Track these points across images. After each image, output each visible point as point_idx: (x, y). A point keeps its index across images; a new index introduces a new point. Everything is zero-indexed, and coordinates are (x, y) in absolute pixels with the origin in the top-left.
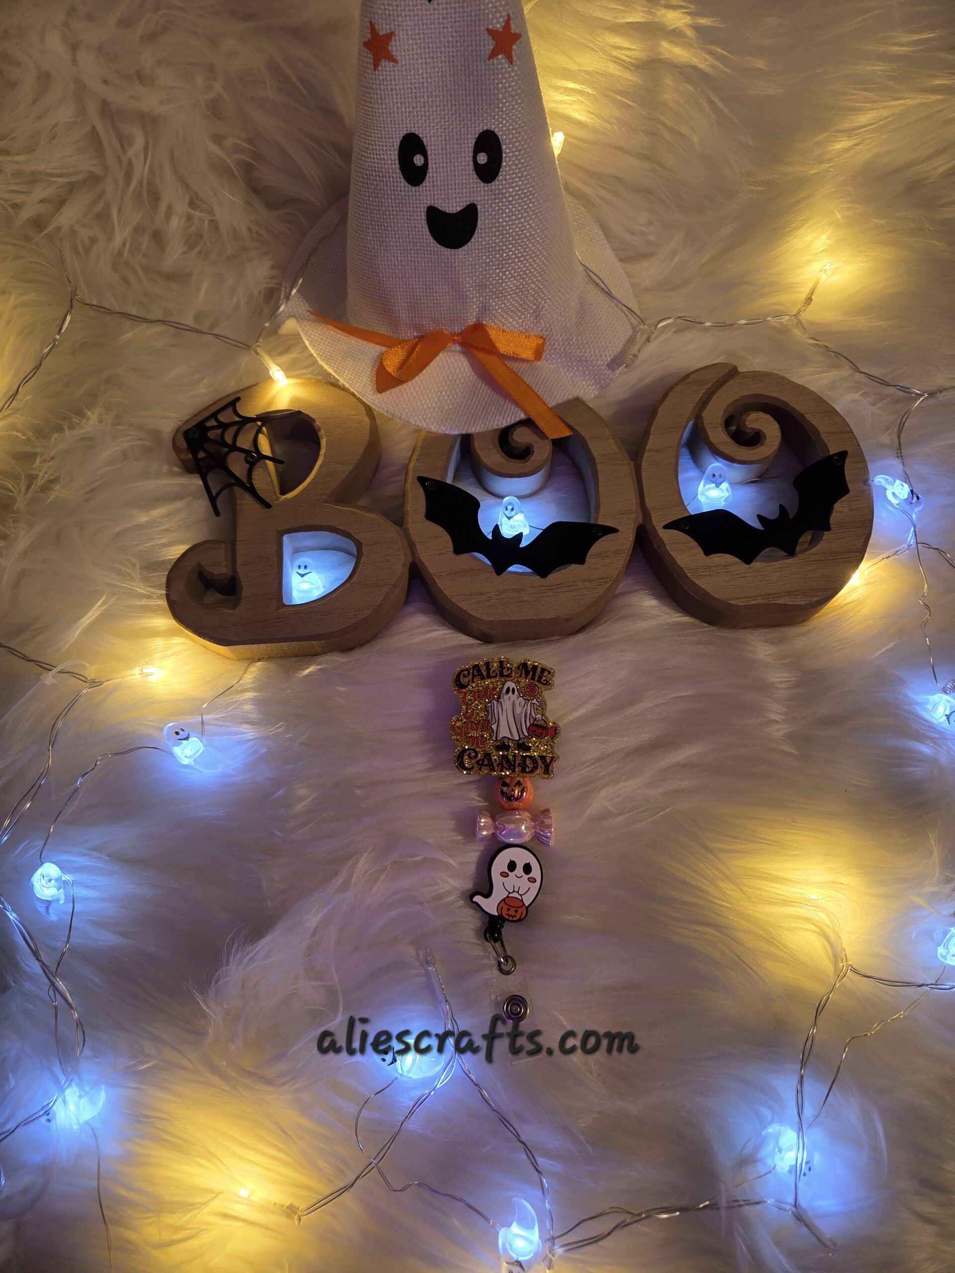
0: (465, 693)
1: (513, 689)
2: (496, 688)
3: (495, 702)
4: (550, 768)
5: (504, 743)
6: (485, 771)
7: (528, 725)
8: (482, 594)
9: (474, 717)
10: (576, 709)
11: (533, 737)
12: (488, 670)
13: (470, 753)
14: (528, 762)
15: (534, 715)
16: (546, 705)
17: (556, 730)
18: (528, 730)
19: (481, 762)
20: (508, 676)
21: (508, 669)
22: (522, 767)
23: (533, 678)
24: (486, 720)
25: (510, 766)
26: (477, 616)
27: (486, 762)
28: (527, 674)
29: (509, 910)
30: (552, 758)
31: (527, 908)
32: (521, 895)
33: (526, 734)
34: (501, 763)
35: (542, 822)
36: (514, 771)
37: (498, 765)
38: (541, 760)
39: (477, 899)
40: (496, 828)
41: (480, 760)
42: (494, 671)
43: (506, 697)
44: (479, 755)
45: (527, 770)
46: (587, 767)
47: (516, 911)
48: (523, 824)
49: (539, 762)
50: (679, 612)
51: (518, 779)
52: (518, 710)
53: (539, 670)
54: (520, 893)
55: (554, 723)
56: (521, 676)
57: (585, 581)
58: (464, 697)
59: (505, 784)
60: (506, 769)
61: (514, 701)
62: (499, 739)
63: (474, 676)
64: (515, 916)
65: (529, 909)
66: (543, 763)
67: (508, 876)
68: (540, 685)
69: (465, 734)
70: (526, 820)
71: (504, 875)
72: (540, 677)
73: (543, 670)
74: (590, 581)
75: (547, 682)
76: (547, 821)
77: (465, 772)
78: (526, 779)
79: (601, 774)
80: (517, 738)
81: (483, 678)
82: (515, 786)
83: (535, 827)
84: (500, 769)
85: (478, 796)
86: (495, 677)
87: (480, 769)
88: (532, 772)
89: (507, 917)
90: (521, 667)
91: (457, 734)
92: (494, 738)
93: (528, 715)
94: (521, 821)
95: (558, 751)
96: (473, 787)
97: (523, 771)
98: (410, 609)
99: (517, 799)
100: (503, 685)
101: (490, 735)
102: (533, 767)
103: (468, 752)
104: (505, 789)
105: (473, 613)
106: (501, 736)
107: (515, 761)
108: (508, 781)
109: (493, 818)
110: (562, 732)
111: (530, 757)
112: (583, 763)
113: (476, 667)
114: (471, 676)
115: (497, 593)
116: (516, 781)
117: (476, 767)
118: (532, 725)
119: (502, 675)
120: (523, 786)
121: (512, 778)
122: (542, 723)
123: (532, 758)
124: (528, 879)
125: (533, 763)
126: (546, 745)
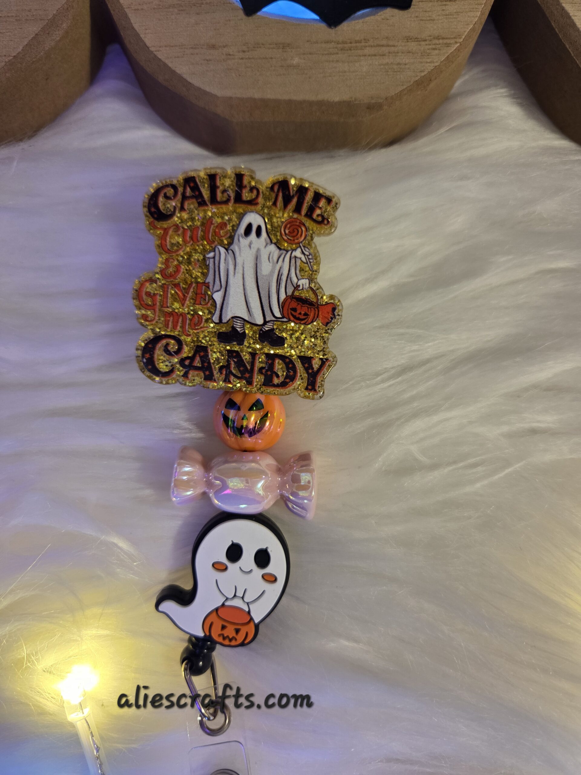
0: (166, 230)
1: (259, 229)
2: (225, 224)
3: (222, 250)
4: (319, 380)
5: (234, 328)
6: (197, 377)
7: (283, 296)
8: (213, 47)
9: (180, 276)
10: (368, 281)
11: (289, 321)
12: (213, 188)
13: (167, 344)
14: (279, 366)
15: (295, 280)
16: (318, 264)
17: (334, 309)
18: (282, 306)
19: (187, 362)
20: (252, 202)
21: (252, 189)
22: (266, 375)
23: (298, 209)
24: (204, 283)
25: (242, 373)
26: (202, 87)
27: (197, 363)
28: (287, 201)
29: (223, 627)
30: (323, 362)
31: (257, 626)
32: (248, 604)
33: (278, 314)
34: (227, 367)
35: (296, 479)
36: (250, 382)
37: (221, 368)
38: (303, 364)
39: (169, 606)
40: (209, 484)
41: (187, 358)
42: (224, 191)
43: (244, 242)
44: (186, 349)
45: (276, 381)
46: (383, 381)
47: (237, 631)
48: (262, 479)
49: (299, 365)
50: (553, 131)
51: (259, 396)
52: (266, 268)
53: (309, 196)
54: (246, 599)
55: (332, 297)
56: (275, 204)
57: (408, 39)
58: (163, 238)
59: (231, 404)
60: (235, 376)
61: (258, 250)
62: (224, 320)
63: (184, 197)
64: (234, 638)
65: (261, 627)
66: (307, 369)
67: (226, 569)
68: (308, 223)
69: (162, 306)
70: (266, 475)
71: (219, 567)
72: (311, 210)
73: (318, 196)
74: (417, 40)
75: (323, 217)
76: (305, 477)
77: (157, 379)
78: (272, 397)
79: (407, 395)
80: (260, 321)
81: (202, 203)
82: (251, 409)
83: (282, 486)
84: (223, 376)
85: (188, 420)
86: (227, 202)
87: (185, 375)
88: (283, 385)
89: (220, 640)
90: (276, 188)
91: (147, 307)
92: (216, 318)
93: (284, 278)
94: (258, 474)
95: (334, 348)
96: (179, 403)
97: (268, 382)
98: (97, 89)
99: (252, 433)
100: (241, 217)
101: (210, 312)
102: (287, 377)
103: (164, 342)
104: (232, 414)
105: (196, 82)
106: (229, 317)
107: (253, 364)
108: (238, 399)
109: (207, 465)
110: (344, 313)
111: (282, 357)
112: (378, 374)
113: (190, 181)
114: (179, 196)
115: (245, 48)
116: (251, 400)
117: (179, 372)
118: (292, 297)
119: (238, 199)
120: (267, 408)
121: (246, 394)
122: (311, 296)
123: (287, 360)
124: (263, 577)
125: (288, 369)
126: (315, 337)
